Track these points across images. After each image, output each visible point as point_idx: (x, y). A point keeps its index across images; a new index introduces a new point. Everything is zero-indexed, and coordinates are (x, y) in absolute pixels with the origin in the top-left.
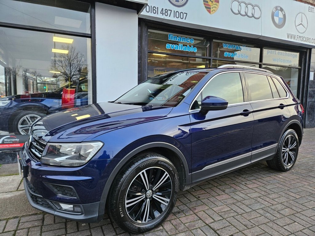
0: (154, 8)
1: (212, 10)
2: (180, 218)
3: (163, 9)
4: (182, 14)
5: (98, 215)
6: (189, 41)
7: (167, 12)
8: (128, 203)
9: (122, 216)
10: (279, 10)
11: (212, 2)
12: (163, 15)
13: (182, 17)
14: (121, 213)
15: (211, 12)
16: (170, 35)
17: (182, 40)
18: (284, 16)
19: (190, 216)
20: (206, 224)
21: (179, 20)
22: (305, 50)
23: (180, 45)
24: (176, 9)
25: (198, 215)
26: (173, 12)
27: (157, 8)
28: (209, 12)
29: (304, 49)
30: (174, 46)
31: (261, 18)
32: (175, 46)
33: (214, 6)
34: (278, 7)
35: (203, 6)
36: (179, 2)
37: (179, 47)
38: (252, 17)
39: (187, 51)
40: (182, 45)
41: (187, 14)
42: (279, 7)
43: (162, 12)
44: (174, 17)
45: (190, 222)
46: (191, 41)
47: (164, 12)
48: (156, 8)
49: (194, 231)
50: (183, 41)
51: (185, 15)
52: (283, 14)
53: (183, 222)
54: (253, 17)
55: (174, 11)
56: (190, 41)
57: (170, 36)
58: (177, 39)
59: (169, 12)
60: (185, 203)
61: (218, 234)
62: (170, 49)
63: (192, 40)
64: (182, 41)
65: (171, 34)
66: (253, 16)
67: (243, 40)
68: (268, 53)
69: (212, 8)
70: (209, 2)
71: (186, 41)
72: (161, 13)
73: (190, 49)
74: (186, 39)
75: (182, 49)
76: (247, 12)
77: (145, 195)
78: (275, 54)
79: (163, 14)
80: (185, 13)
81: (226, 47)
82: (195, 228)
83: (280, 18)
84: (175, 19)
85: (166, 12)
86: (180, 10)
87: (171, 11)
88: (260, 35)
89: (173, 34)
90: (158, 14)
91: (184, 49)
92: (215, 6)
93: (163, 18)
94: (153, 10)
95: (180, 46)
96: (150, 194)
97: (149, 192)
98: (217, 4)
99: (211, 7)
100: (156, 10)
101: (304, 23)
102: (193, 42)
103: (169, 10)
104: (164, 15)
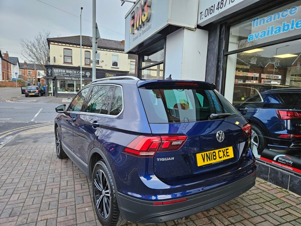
0: (212, 8)
3: (219, 2)
6: (287, 15)
12: (218, 10)
16: (255, 20)
30: (259, 33)
32: (261, 33)
37: (266, 33)
39: (281, 32)
40: (272, 28)
43: (218, 7)
46: (291, 12)
48: (213, 7)
56: (289, 14)
57: (255, 22)
62: (254, 39)
63: (293, 9)
65: (256, 18)
73: (289, 27)
75: (272, 34)
84: (231, 5)
85: (221, 4)
89: (259, 17)
90: (214, 12)
91: (276, 31)
94: (211, 10)
95: (269, 31)
100: (213, 8)
102: (295, 13)
104: (220, 9)
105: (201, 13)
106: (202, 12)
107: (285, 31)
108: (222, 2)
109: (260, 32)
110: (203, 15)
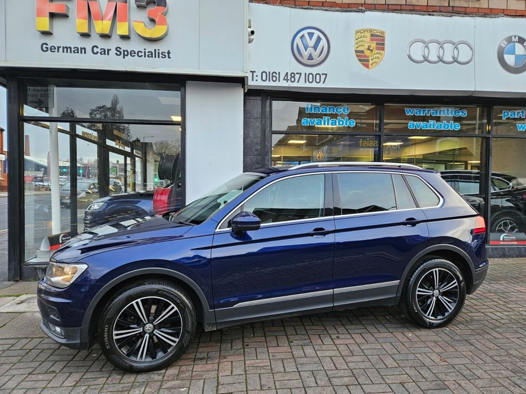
0: (274, 74)
1: (371, 62)
3: (287, 73)
4: (318, 76)
5: (79, 342)
6: (341, 111)
7: (294, 77)
8: (117, 334)
9: (108, 347)
10: (516, 42)
11: (372, 51)
12: (287, 82)
13: (318, 80)
14: (106, 344)
15: (370, 66)
19: (211, 365)
21: (314, 85)
23: (325, 118)
24: (308, 70)
26: (303, 76)
27: (278, 73)
28: (367, 66)
30: (314, 120)
31: (473, 61)
33: (375, 56)
34: (513, 37)
35: (356, 59)
36: (313, 60)
37: (323, 122)
38: (453, 62)
39: (337, 126)
40: (328, 119)
41: (326, 75)
42: (515, 37)
43: (286, 78)
44: (305, 82)
46: (344, 110)
47: (289, 78)
48: (276, 74)
50: (331, 112)
51: (323, 77)
53: (194, 369)
54: (455, 63)
55: (306, 74)
58: (320, 111)
59: (297, 76)
62: (309, 125)
63: (346, 109)
64: (328, 113)
65: (311, 103)
66: (455, 60)
67: (446, 100)
69: (372, 59)
70: (365, 51)
71: (335, 111)
72: (284, 79)
73: (343, 123)
74: (335, 109)
75: (329, 125)
76: (441, 55)
77: (141, 329)
79: (287, 80)
80: (323, 74)
81: (412, 113)
83: (517, 56)
84: (308, 85)
85: (292, 77)
86: (314, 70)
87: (300, 74)
88: (473, 89)
90: (279, 81)
91: (332, 124)
92: (377, 55)
93: (287, 86)
94: (273, 76)
95: (325, 120)
96: (150, 328)
97: (149, 327)
98: (381, 52)
99: (370, 58)
100: (277, 76)
102: (347, 112)
103: (297, 73)
104: (289, 81)
105: (253, 72)
106: (255, 72)
107: (340, 126)
108: (293, 75)
109: (316, 119)
110: (257, 76)
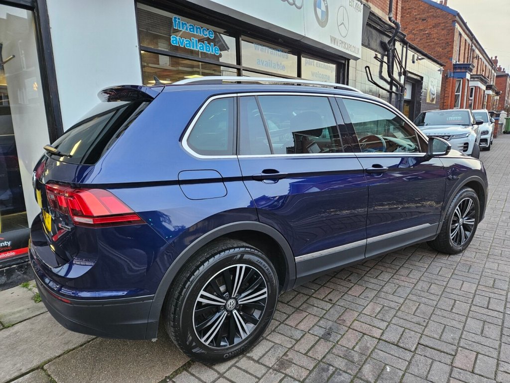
2: (339, 343)
6: (207, 35)
16: (175, 18)
17: (195, 32)
18: (327, 7)
19: (347, 333)
20: (376, 338)
22: (344, 62)
23: (193, 40)
25: (356, 328)
29: (342, 59)
31: (303, 7)
37: (192, 44)
39: (205, 51)
40: (196, 41)
45: (357, 343)
46: (209, 34)
49: (374, 355)
50: (197, 33)
52: (326, 5)
53: (348, 346)
54: (294, 6)
57: (176, 21)
58: (188, 29)
60: (321, 316)
61: (404, 349)
62: (178, 45)
63: (211, 33)
65: (177, 17)
66: (294, 3)
67: (280, 40)
68: (306, 63)
71: (202, 33)
73: (210, 49)
74: (202, 30)
75: (197, 48)
78: (314, 65)
82: (370, 350)
83: (322, 11)
88: (304, 35)
89: (180, 17)
91: (200, 47)
95: (193, 42)
101: (346, 22)
102: (212, 37)
109: (185, 40)
